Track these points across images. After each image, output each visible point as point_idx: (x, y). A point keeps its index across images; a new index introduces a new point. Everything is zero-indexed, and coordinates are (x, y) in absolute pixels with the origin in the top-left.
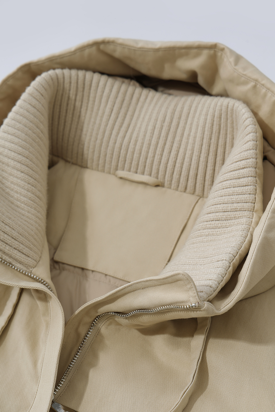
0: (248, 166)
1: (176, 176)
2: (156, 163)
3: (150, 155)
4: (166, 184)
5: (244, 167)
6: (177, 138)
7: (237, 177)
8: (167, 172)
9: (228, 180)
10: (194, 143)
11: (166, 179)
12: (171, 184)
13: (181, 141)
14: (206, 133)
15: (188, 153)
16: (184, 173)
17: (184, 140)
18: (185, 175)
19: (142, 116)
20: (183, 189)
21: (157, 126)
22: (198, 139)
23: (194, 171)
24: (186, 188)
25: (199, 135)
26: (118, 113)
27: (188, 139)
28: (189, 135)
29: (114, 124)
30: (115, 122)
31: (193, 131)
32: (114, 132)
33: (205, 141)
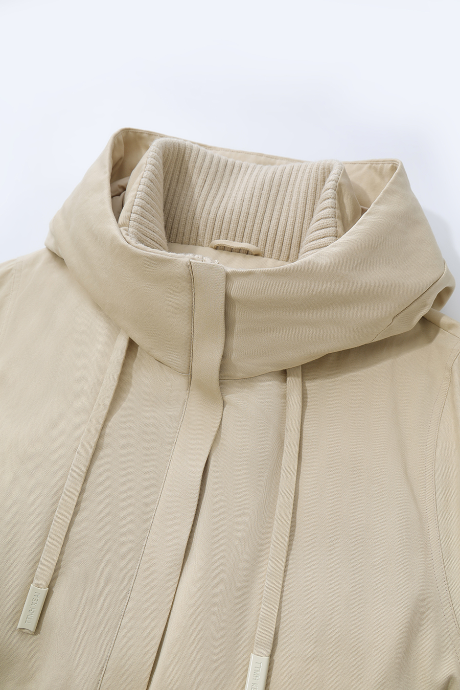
0: (328, 235)
1: (277, 245)
2: (255, 232)
3: (249, 224)
4: (266, 254)
5: (324, 236)
6: (278, 207)
7: (318, 247)
8: (268, 242)
9: (309, 250)
10: (296, 211)
11: (267, 249)
12: (272, 254)
13: (281, 208)
14: (309, 198)
15: (290, 221)
16: (286, 242)
17: (285, 207)
18: (288, 243)
19: (237, 186)
20: (285, 258)
21: (255, 194)
22: (300, 205)
23: (297, 239)
24: (288, 257)
25: (301, 200)
26: (212, 184)
27: (289, 206)
28: (290, 202)
29: (207, 196)
30: (209, 193)
31: (295, 197)
32: (208, 203)
33: (308, 206)
